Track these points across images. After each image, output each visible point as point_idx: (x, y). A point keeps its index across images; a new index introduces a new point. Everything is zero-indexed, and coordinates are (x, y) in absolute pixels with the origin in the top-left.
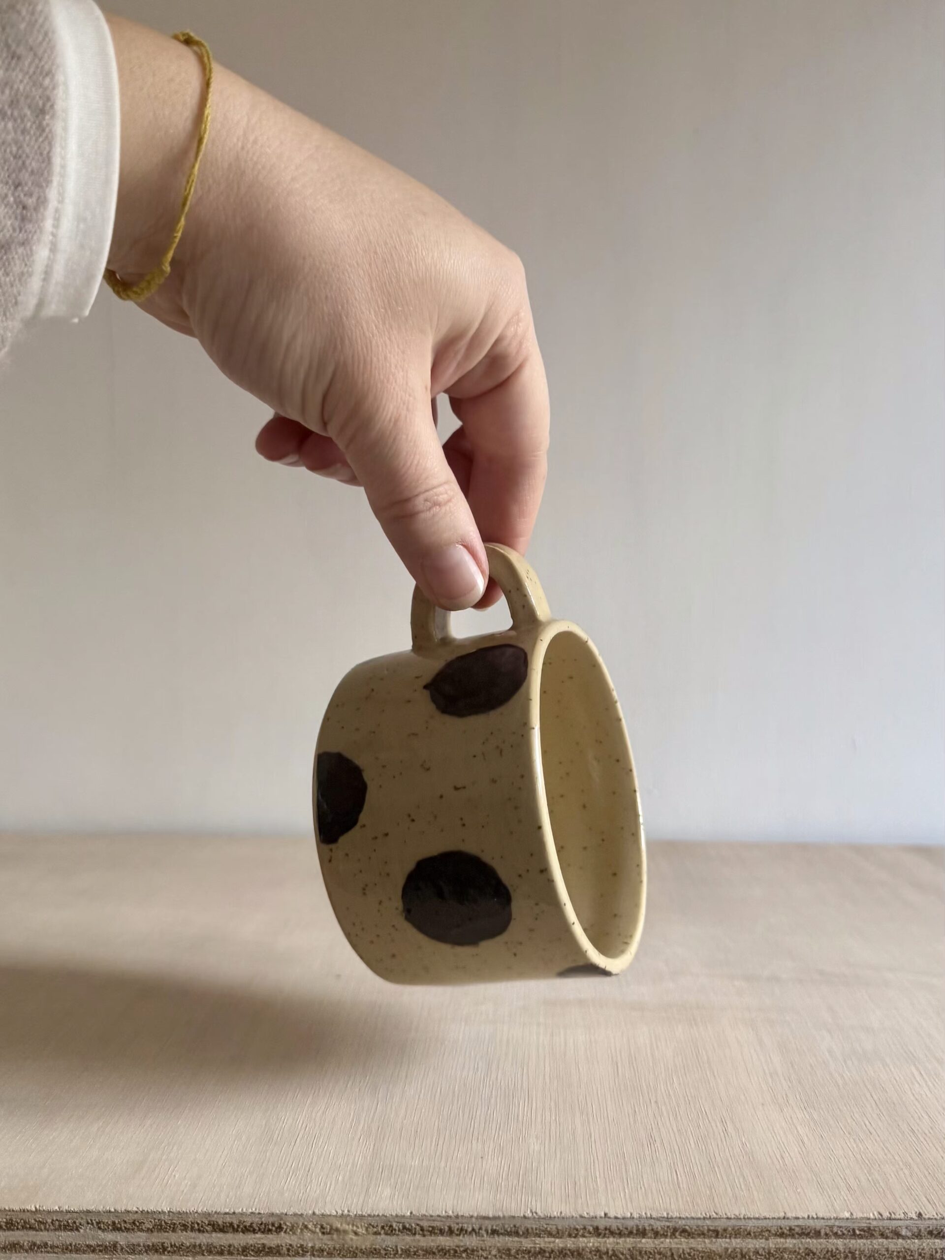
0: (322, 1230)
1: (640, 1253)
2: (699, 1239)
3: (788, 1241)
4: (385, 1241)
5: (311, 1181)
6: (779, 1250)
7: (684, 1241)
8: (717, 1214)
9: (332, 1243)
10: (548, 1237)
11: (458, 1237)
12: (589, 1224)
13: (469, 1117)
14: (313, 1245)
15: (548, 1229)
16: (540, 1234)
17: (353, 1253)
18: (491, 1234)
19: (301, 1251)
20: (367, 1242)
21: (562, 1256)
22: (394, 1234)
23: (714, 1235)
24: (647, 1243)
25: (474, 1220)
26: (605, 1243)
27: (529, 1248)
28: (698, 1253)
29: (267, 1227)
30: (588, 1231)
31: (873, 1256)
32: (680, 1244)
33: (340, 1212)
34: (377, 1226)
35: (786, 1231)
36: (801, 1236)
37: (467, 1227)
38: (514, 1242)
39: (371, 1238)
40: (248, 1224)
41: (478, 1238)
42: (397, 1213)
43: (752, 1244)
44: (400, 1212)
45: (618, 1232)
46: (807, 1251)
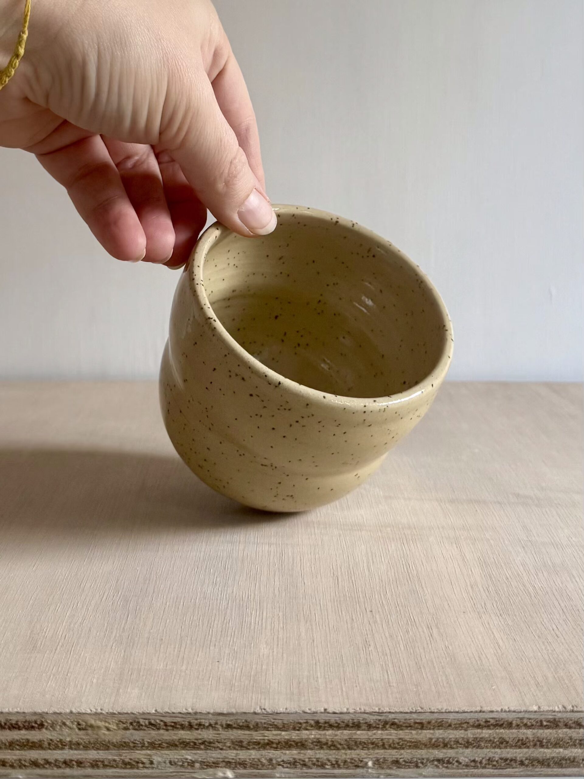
0: (79, 727)
1: (356, 742)
2: (406, 731)
3: (484, 731)
4: (133, 735)
5: (69, 683)
6: (477, 740)
7: (393, 733)
8: (422, 708)
9: (87, 738)
10: (275, 730)
11: (197, 731)
12: (311, 718)
13: (207, 626)
14: (71, 739)
15: (275, 723)
16: (268, 728)
17: (106, 746)
18: (225, 728)
19: (61, 745)
20: (117, 736)
21: (287, 746)
22: (141, 729)
23: (420, 727)
24: (361, 735)
25: (210, 716)
26: (325, 734)
27: (259, 740)
28: (406, 743)
29: (31, 724)
30: (310, 724)
31: (556, 745)
32: (391, 735)
33: (94, 710)
34: (126, 722)
35: (482, 723)
36: (495, 727)
37: (204, 722)
38: (246, 734)
39: (121, 733)
40: (14, 722)
41: (214, 732)
42: (144, 711)
43: (453, 734)
44: (146, 709)
45: (336, 725)
46: (501, 740)
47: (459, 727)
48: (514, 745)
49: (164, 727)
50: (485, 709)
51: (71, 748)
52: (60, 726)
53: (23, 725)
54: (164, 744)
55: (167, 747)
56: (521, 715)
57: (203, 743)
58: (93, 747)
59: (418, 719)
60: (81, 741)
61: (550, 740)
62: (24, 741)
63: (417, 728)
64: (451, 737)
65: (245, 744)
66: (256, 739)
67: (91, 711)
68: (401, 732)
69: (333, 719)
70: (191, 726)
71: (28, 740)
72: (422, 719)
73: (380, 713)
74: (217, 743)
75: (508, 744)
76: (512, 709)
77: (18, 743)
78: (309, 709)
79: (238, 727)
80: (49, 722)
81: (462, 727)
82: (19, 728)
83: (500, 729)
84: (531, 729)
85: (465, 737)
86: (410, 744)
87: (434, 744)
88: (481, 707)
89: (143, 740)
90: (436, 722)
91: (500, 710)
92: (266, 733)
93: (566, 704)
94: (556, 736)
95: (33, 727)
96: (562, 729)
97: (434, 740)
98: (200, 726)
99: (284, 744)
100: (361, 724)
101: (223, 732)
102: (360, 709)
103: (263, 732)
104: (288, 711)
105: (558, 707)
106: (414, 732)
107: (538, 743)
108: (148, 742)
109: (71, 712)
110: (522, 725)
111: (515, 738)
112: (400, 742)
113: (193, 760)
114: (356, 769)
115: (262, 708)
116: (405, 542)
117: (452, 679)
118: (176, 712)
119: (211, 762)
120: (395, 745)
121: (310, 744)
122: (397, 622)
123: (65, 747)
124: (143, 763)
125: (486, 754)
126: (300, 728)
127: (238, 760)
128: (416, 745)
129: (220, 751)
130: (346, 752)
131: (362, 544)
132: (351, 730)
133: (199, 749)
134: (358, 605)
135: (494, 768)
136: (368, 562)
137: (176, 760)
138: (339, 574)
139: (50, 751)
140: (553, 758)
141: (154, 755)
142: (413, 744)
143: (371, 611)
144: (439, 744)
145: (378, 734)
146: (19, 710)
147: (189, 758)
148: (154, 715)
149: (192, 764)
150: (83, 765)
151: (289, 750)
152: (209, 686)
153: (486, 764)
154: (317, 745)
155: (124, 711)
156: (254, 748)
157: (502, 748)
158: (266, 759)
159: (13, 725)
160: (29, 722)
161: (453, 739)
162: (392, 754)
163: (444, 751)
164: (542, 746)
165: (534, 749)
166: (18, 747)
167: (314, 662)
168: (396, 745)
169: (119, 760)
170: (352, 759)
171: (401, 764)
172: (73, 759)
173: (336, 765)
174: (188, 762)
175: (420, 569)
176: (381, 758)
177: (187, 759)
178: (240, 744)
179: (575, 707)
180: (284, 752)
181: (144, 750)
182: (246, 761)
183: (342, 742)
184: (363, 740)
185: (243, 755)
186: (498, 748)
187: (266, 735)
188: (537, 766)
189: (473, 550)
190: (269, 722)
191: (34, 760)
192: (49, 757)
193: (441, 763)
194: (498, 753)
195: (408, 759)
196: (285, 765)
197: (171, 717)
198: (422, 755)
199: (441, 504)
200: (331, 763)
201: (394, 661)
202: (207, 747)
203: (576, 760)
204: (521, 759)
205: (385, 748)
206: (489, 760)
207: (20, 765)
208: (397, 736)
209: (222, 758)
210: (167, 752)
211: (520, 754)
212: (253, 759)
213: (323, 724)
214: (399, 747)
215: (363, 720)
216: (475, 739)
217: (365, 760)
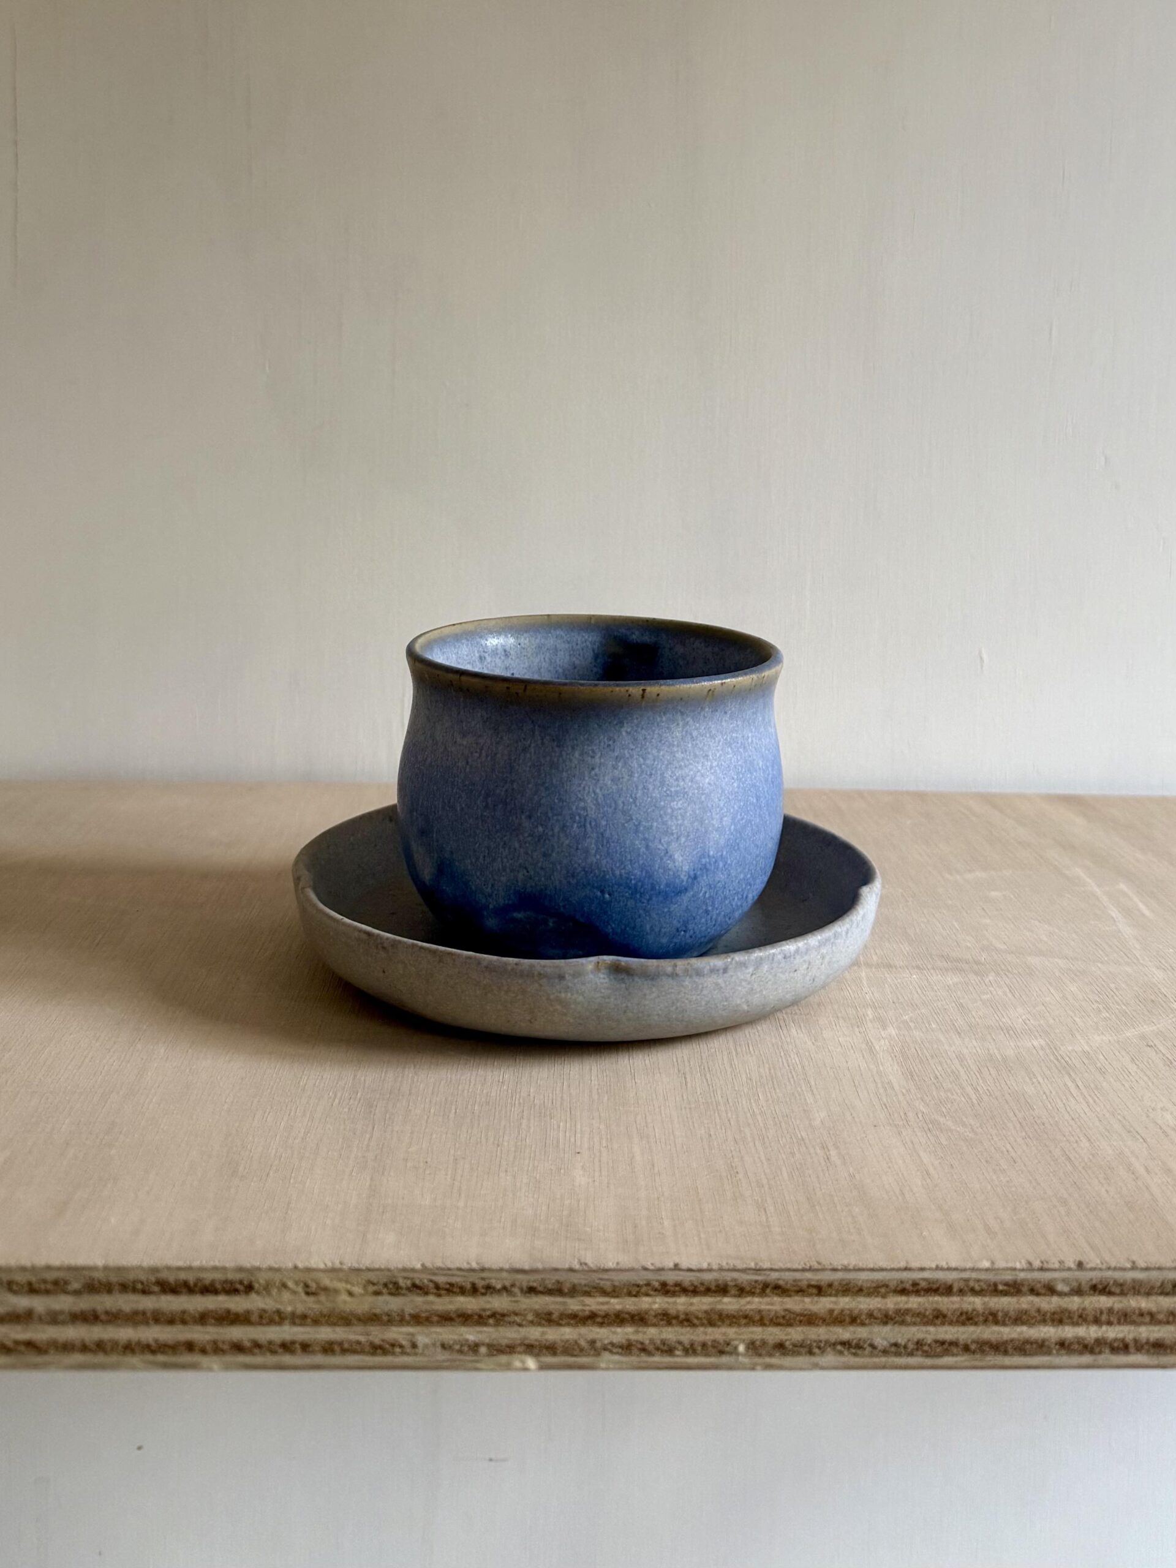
0: (306, 1289)
1: (720, 1316)
2: (795, 1298)
3: (911, 1299)
4: (387, 1303)
5: (291, 1224)
6: (900, 1312)
7: (776, 1302)
9: (318, 1307)
10: (600, 1296)
11: (483, 1298)
12: (655, 1278)
14: (294, 1309)
15: (601, 1285)
16: (591, 1292)
17: (346, 1320)
18: (526, 1292)
19: (278, 1318)
20: (364, 1304)
21: (618, 1321)
22: (400, 1294)
23: (816, 1292)
24: (729, 1304)
25: (504, 1275)
27: (576, 1311)
28: (794, 1316)
29: (233, 1285)
30: (654, 1286)
31: (1020, 1318)
32: (772, 1304)
33: (329, 1265)
35: (908, 1286)
36: (928, 1292)
37: (496, 1283)
40: (207, 1282)
41: (510, 1299)
42: (405, 1266)
43: (865, 1304)
44: (408, 1264)
45: (691, 1288)
46: (935, 1313)
47: (874, 1292)
48: (955, 1320)
49: (435, 1291)
50: (915, 1264)
51: (294, 1323)
52: (279, 1290)
53: (221, 1286)
54: (434, 1317)
55: (438, 1322)
56: (965, 1275)
57: (493, 1315)
58: (327, 1322)
59: (813, 1280)
60: (310, 1311)
61: (1008, 1312)
62: (223, 1311)
63: (810, 1295)
65: (555, 1316)
66: (573, 1310)
67: (326, 1265)
68: (787, 1300)
69: (687, 1278)
70: (474, 1290)
71: (228, 1311)
72: (818, 1281)
73: (758, 1270)
75: (947, 1319)
76: (953, 1265)
77: (213, 1314)
78: (652, 1264)
79: (546, 1291)
80: (262, 1281)
81: (878, 1293)
82: (216, 1292)
83: (934, 1296)
84: (980, 1295)
85: (883, 1307)
86: (802, 1318)
87: (836, 1319)
88: (907, 1263)
89: (403, 1311)
90: (840, 1284)
91: (934, 1266)
92: (588, 1300)
93: (1031, 1259)
94: (1017, 1306)
95: (236, 1291)
96: (1024, 1295)
97: (836, 1313)
98: (489, 1289)
99: (613, 1317)
100: (729, 1289)
101: (523, 1299)
102: (727, 1264)
103: (582, 1298)
104: (619, 1267)
105: (1020, 1262)
106: (807, 1300)
107: (991, 1318)
108: (410, 1315)
109: (296, 1267)
110: (966, 1289)
111: (956, 1309)
112: (787, 1315)
113: (478, 1341)
114: (720, 1356)
115: (583, 1261)
117: (862, 1222)
118: (452, 1268)
119: (503, 1344)
120: (778, 1320)
121: (651, 1318)
123: (285, 1321)
124: (401, 1346)
125: (914, 1334)
127: (544, 1342)
128: (810, 1319)
129: (516, 1328)
130: (706, 1330)
132: (714, 1297)
133: (486, 1324)
135: (925, 1354)
137: (451, 1342)
139: (261, 1328)
140: (1012, 1340)
141: (418, 1333)
142: (805, 1318)
144: (843, 1318)
145: (754, 1303)
146: (217, 1264)
147: (471, 1338)
148: (421, 1271)
149: (474, 1348)
150: (311, 1349)
151: (620, 1326)
152: (501, 1230)
153: (913, 1349)
154: (662, 1320)
155: (374, 1267)
156: (568, 1324)
157: (937, 1325)
158: (586, 1340)
159: (208, 1286)
160: (232, 1282)
161: (865, 1312)
162: (774, 1334)
163: (852, 1329)
164: (996, 1322)
165: (984, 1327)
166: (213, 1321)
167: (656, 1196)
168: (781, 1321)
169: (366, 1341)
170: (714, 1341)
171: (787, 1349)
172: (295, 1338)
173: (690, 1350)
174: (469, 1346)
176: (757, 1340)
177: (467, 1340)
178: (548, 1317)
179: (1045, 1263)
180: (613, 1329)
181: (403, 1325)
182: (556, 1344)
183: (700, 1315)
184: (732, 1312)
185: (553, 1334)
186: (931, 1325)
187: (587, 1303)
188: (989, 1352)
190: (592, 1284)
191: (237, 1341)
192: (260, 1337)
193: (847, 1347)
194: (930, 1333)
195: (798, 1341)
196: (615, 1350)
197: (444, 1274)
198: (819, 1336)
200: (683, 1346)
201: (773, 1194)
202: (499, 1322)
203: (1047, 1343)
204: (965, 1342)
205: (763, 1324)
206: (917, 1343)
207: (216, 1349)
208: (781, 1306)
209: (520, 1339)
210: (438, 1329)
211: (964, 1333)
212: (567, 1341)
213: (672, 1286)
214: (784, 1322)
215: (732, 1281)
216: (898, 1312)
217: (736, 1343)
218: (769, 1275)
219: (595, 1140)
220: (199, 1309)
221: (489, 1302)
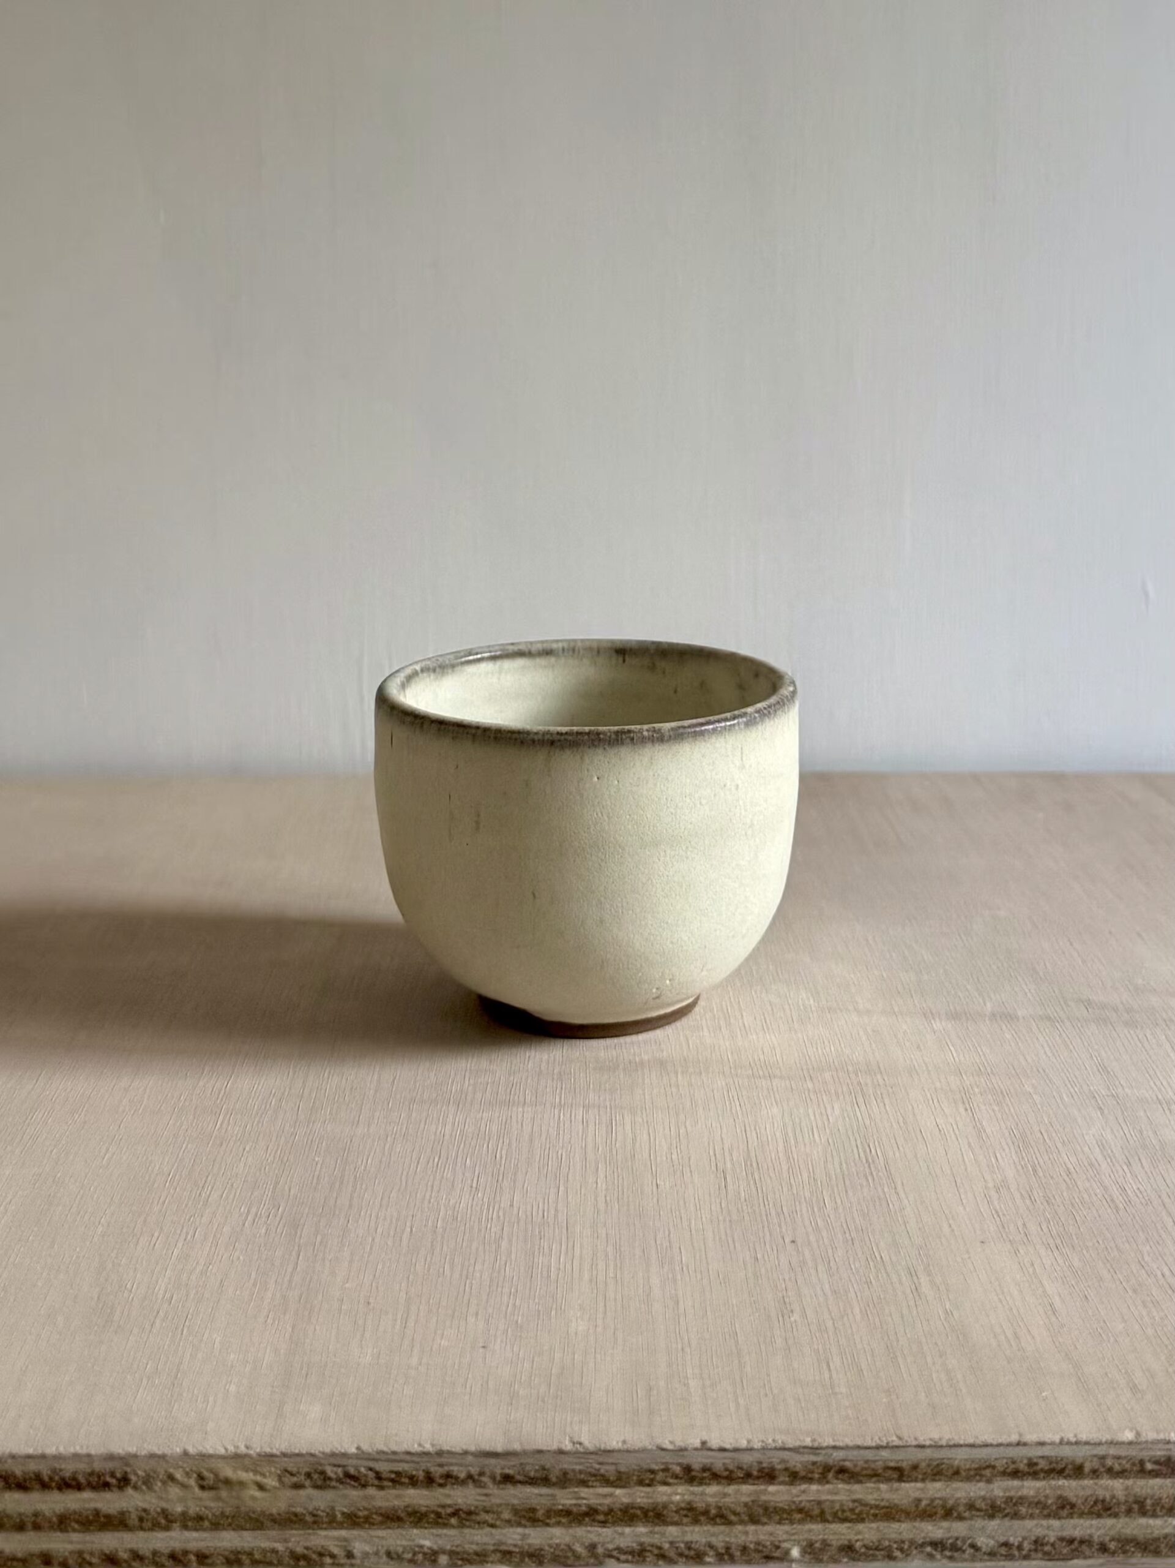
0: (200, 1482)
2: (868, 1485)
3: (1026, 1484)
4: (311, 1499)
5: (180, 1395)
6: (1012, 1500)
7: (841, 1490)
8: (900, 1438)
9: (217, 1505)
10: (601, 1486)
11: (441, 1490)
12: (675, 1461)
13: (461, 1274)
14: (185, 1509)
15: (602, 1471)
16: (589, 1481)
17: (256, 1522)
18: (500, 1482)
19: (165, 1521)
20: (281, 1502)
21: (627, 1519)
22: (329, 1487)
23: (895, 1476)
24: (777, 1493)
25: (470, 1458)
26: (703, 1494)
27: (568, 1506)
28: (868, 1508)
29: (102, 1478)
30: (674, 1473)
32: (836, 1494)
33: (231, 1449)
34: (298, 1473)
35: (1022, 1466)
36: (1049, 1475)
37: (458, 1471)
38: (541, 1495)
39: (288, 1494)
40: (68, 1475)
41: (479, 1491)
42: (334, 1450)
43: (963, 1491)
44: (339, 1449)
45: (726, 1473)
46: (1060, 1501)
47: (976, 1475)
48: (1086, 1511)
49: (376, 1482)
50: (1031, 1437)
51: (185, 1527)
52: (164, 1483)
53: (86, 1479)
54: (374, 1516)
55: (382, 1523)
56: (1101, 1451)
57: (454, 1514)
58: (230, 1525)
59: (891, 1461)
60: (207, 1512)
61: (1160, 1499)
62: (89, 1512)
63: (889, 1480)
64: (958, 1495)
65: (540, 1514)
66: (563, 1505)
67: (226, 1449)
68: (857, 1487)
69: (719, 1463)
70: (429, 1480)
71: (97, 1513)
72: (898, 1461)
73: (814, 1450)
74: (482, 1513)
75: (1076, 1510)
76: (1084, 1437)
77: (77, 1517)
78: (671, 1442)
79: (527, 1479)
80: (140, 1473)
81: (981, 1476)
82: (79, 1487)
83: (1058, 1479)
84: (1121, 1478)
85: (988, 1495)
86: (877, 1512)
87: (924, 1511)
88: (1020, 1435)
89: (333, 1508)
90: (929, 1465)
91: (1058, 1441)
92: (584, 1492)
95: (106, 1486)
97: (924, 1503)
98: (449, 1478)
99: (619, 1513)
100: (777, 1473)
101: (496, 1491)
102: (774, 1441)
103: (576, 1490)
104: (625, 1447)
106: (883, 1487)
107: (1136, 1507)
108: (343, 1513)
109: (186, 1453)
110: (1102, 1470)
111: (1088, 1497)
112: (857, 1507)
113: (435, 1547)
114: (767, 1562)
115: (575, 1440)
116: (861, 1100)
117: (959, 1376)
118: (399, 1450)
119: (471, 1551)
121: (674, 1514)
122: (847, 1263)
123: (174, 1525)
124: (333, 1556)
125: (1030, 1530)
126: (652, 1480)
127: (527, 1547)
128: (889, 1513)
129: (488, 1530)
130: (747, 1529)
131: (772, 1104)
132: (757, 1484)
133: (445, 1525)
134: (766, 1229)
135: (1046, 1558)
136: (786, 1141)
137: (400, 1550)
138: (729, 1165)
139: (141, 1534)
140: (1166, 1536)
141: (355, 1537)
142: (882, 1511)
143: (793, 1242)
144: (934, 1510)
145: (812, 1492)
146: (78, 1449)
147: (427, 1543)
148: (357, 1457)
149: (432, 1556)
150: (209, 1561)
151: (630, 1526)
152: (467, 1397)
153: (1030, 1551)
154: (686, 1516)
155: (293, 1450)
156: (559, 1524)
157: (1063, 1518)
158: (582, 1544)
159: (67, 1479)
160: (100, 1475)
161: (965, 1502)
163: (945, 1524)
164: (1143, 1513)
165: (1127, 1520)
166: (76, 1526)
167: (680, 1346)
168: (848, 1514)
169: (283, 1549)
170: (758, 1543)
171: (857, 1552)
172: (188, 1549)
173: (726, 1555)
174: (425, 1554)
175: (891, 1154)
176: (816, 1542)
177: (422, 1547)
178: (531, 1515)
180: (619, 1529)
181: (334, 1528)
182: (541, 1550)
183: (738, 1509)
184: (781, 1505)
185: (538, 1537)
186: (1054, 1517)
187: (583, 1495)
188: (1133, 1552)
189: (999, 1116)
190: (593, 1471)
191: (111, 1552)
192: (141, 1546)
193: (939, 1549)
194: (1053, 1529)
195: (872, 1542)
196: (623, 1557)
197: (388, 1460)
198: (900, 1533)
199: (933, 1022)
200: (716, 1551)
201: (841, 1343)
202: (464, 1522)
204: (1102, 1539)
205: (824, 1520)
206: (1036, 1542)
208: (849, 1496)
209: (494, 1545)
210: (382, 1533)
211: (1098, 1529)
212: (558, 1545)
213: (698, 1472)
214: (854, 1517)
215: (780, 1463)
216: (1009, 1500)
217: (785, 1545)
218: (832, 1455)
219: (599, 1267)
220: (58, 1512)
221: (449, 1496)
